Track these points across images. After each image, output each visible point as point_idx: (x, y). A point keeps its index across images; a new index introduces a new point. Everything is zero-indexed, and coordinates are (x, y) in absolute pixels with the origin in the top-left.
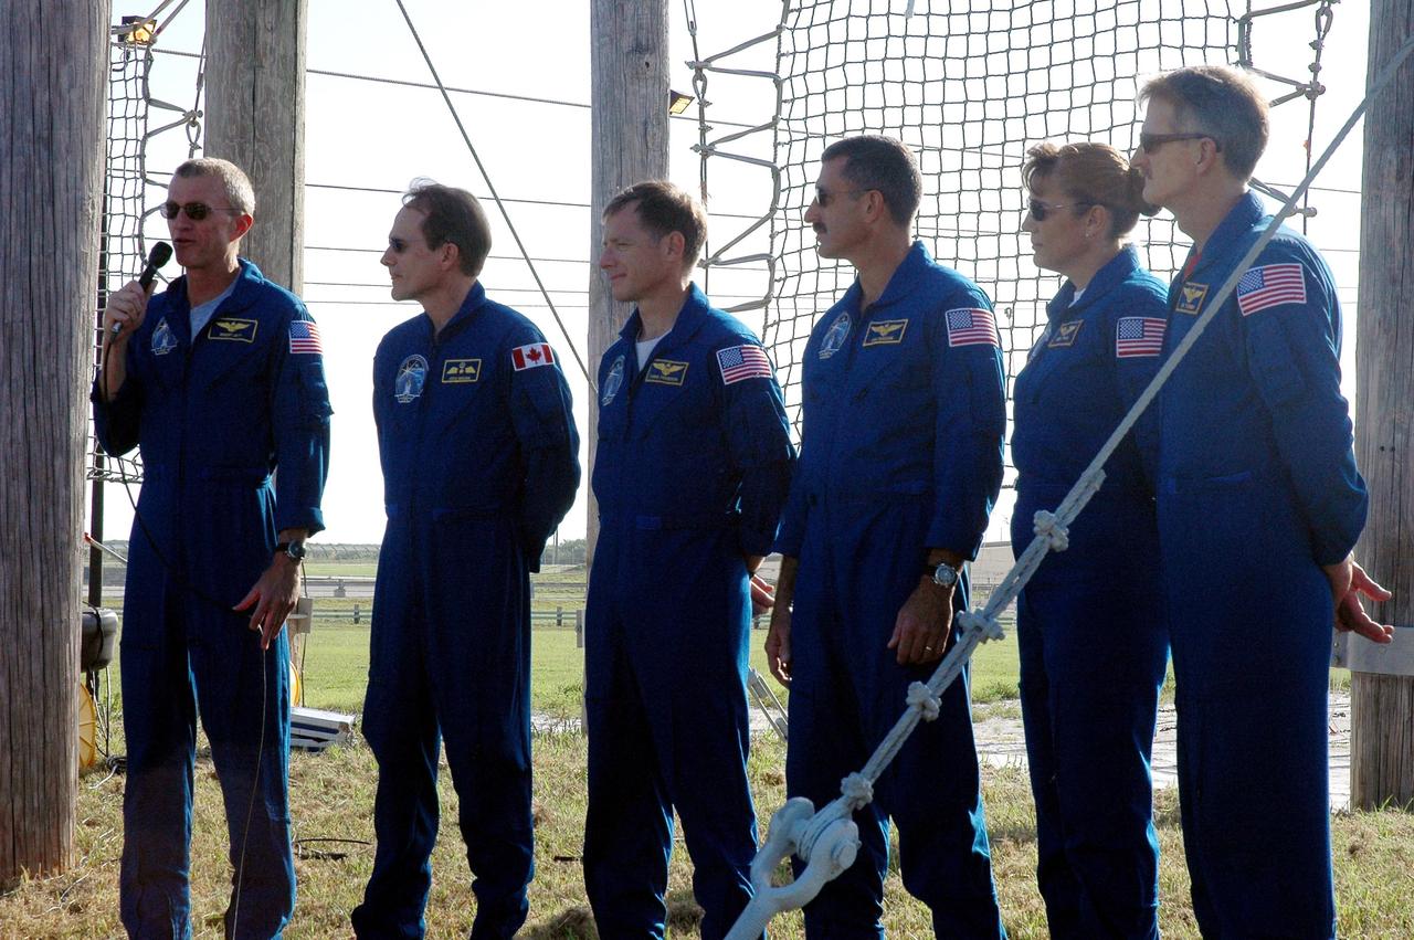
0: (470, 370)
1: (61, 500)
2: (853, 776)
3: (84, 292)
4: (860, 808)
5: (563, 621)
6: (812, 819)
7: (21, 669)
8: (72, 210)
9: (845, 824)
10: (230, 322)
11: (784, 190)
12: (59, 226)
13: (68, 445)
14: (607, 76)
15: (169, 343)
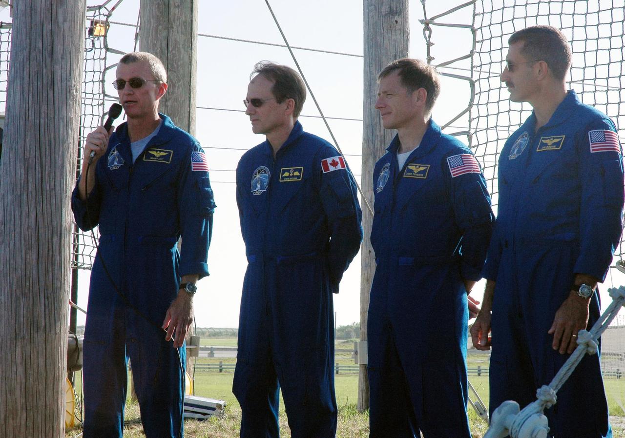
0: (297, 173)
1: (56, 262)
2: (544, 387)
3: (71, 141)
4: (548, 408)
5: (339, 371)
6: (519, 413)
7: (32, 360)
8: (64, 92)
9: (540, 416)
10: (157, 151)
11: (477, 94)
12: (56, 102)
13: (61, 230)
14: (373, 28)
15: (119, 163)
